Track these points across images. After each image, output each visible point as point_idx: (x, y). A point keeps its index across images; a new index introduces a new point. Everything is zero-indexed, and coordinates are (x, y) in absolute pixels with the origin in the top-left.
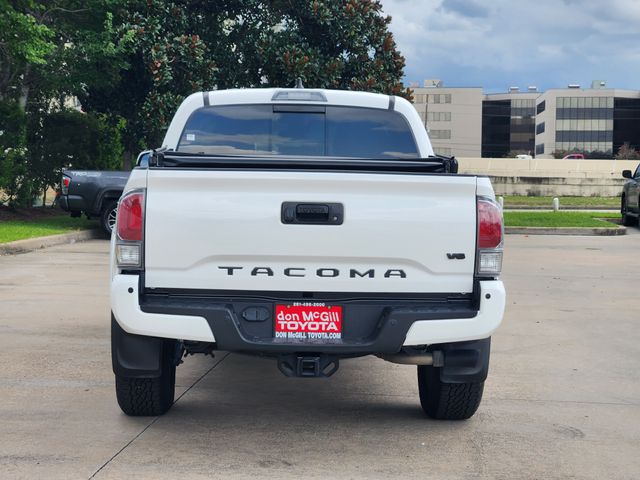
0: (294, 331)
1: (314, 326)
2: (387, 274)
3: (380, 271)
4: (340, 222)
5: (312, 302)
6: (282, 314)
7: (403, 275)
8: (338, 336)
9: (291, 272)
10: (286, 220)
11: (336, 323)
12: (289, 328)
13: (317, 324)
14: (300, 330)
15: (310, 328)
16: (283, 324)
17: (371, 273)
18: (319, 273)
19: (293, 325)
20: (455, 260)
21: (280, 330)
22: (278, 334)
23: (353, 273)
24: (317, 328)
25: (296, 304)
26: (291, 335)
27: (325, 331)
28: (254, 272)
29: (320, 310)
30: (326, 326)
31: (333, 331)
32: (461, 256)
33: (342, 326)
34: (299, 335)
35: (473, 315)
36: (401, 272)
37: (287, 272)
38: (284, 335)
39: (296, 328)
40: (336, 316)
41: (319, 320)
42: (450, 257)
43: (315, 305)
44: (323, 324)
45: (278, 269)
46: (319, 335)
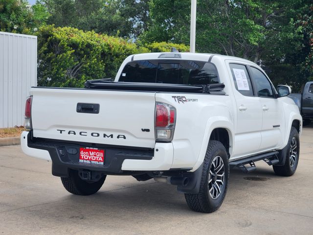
0: (86, 160)
1: (94, 158)
2: (118, 137)
3: (115, 136)
7: (125, 138)
8: (102, 163)
9: (82, 134)
10: (78, 111)
13: (95, 157)
14: (88, 159)
15: (92, 159)
16: (82, 156)
17: (112, 136)
18: (92, 134)
19: (86, 157)
20: (145, 132)
21: (81, 159)
23: (105, 135)
24: (95, 159)
25: (87, 148)
26: (85, 161)
27: (98, 161)
28: (69, 133)
29: (96, 151)
30: (98, 159)
31: (100, 161)
32: (148, 130)
33: (105, 159)
34: (88, 162)
36: (124, 136)
39: (87, 158)
40: (102, 154)
41: (95, 156)
42: (143, 130)
44: (97, 157)
45: (77, 132)
46: (95, 162)
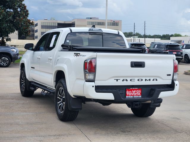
0: (130, 96)
1: (135, 94)
2: (153, 80)
3: (152, 79)
4: (144, 67)
5: (135, 88)
6: (128, 91)
7: (157, 80)
8: (141, 96)
9: (132, 80)
10: (132, 66)
11: (140, 93)
12: (129, 95)
14: (132, 95)
15: (134, 95)
16: (128, 94)
17: (150, 80)
18: (138, 80)
19: (130, 94)
20: (169, 76)
22: (127, 97)
23: (146, 80)
24: (136, 95)
25: (131, 88)
26: (130, 97)
27: (138, 95)
28: (123, 81)
29: (136, 90)
30: (138, 94)
31: (139, 95)
32: (170, 75)
33: (141, 94)
34: (132, 97)
35: (173, 90)
36: (156, 79)
37: (131, 80)
38: (128, 97)
39: (131, 95)
40: (140, 91)
41: (136, 92)
42: (168, 75)
43: (136, 88)
44: (137, 93)
45: (129, 79)
46: (136, 96)
